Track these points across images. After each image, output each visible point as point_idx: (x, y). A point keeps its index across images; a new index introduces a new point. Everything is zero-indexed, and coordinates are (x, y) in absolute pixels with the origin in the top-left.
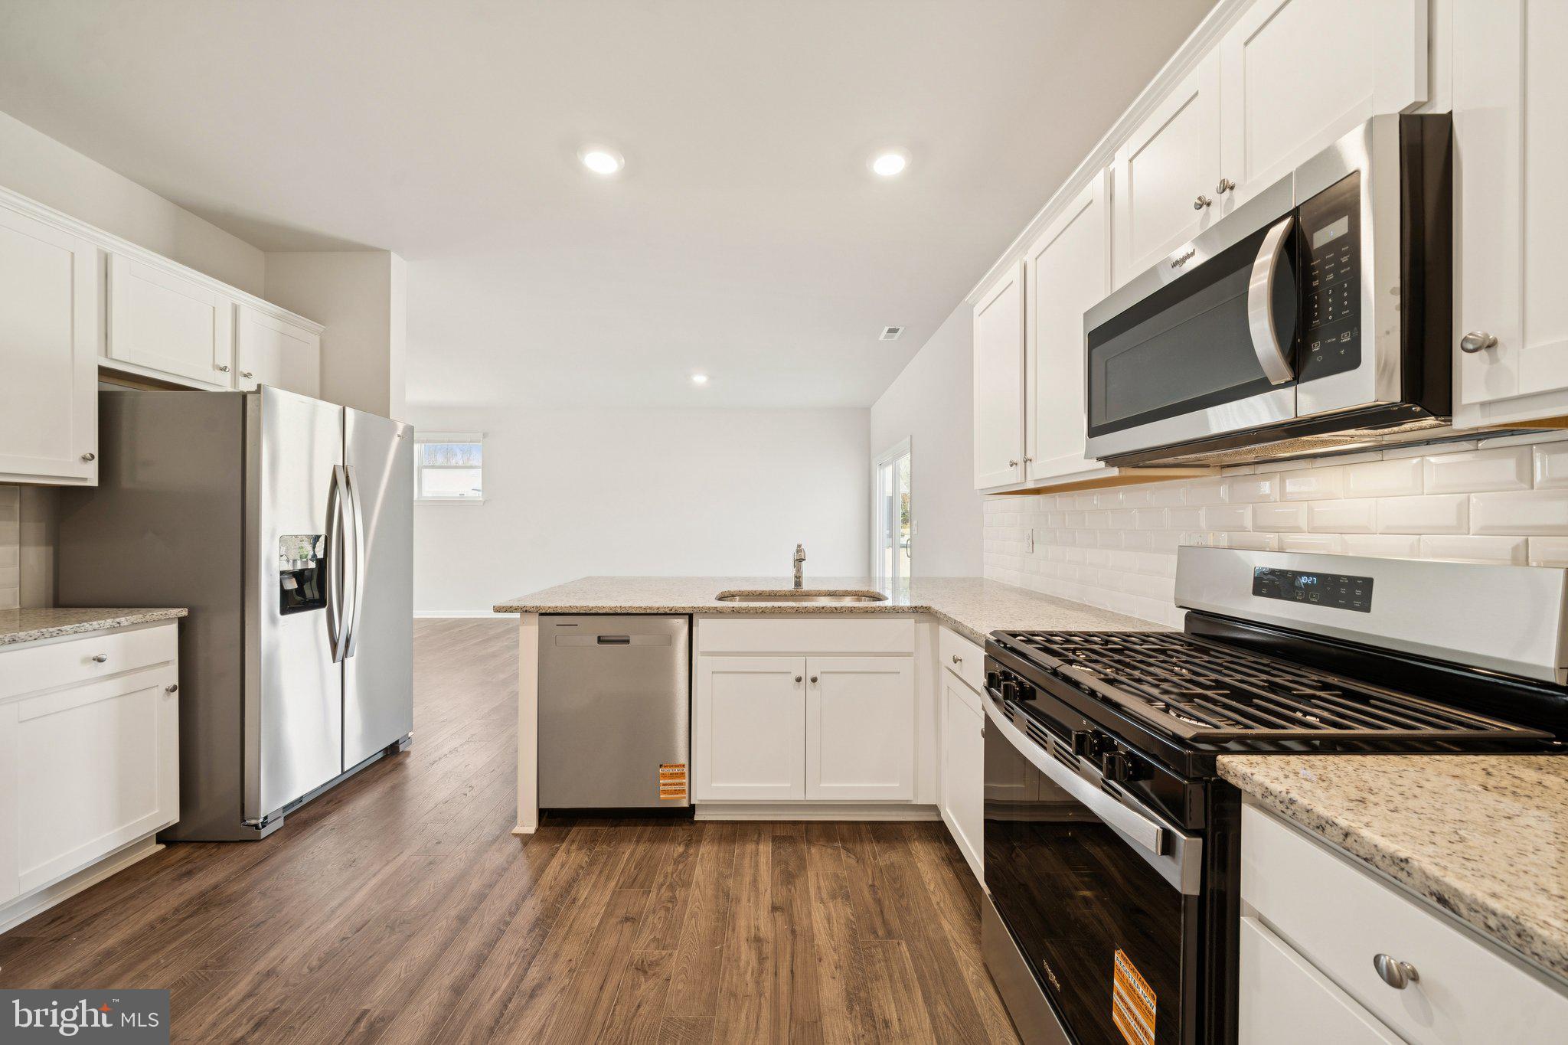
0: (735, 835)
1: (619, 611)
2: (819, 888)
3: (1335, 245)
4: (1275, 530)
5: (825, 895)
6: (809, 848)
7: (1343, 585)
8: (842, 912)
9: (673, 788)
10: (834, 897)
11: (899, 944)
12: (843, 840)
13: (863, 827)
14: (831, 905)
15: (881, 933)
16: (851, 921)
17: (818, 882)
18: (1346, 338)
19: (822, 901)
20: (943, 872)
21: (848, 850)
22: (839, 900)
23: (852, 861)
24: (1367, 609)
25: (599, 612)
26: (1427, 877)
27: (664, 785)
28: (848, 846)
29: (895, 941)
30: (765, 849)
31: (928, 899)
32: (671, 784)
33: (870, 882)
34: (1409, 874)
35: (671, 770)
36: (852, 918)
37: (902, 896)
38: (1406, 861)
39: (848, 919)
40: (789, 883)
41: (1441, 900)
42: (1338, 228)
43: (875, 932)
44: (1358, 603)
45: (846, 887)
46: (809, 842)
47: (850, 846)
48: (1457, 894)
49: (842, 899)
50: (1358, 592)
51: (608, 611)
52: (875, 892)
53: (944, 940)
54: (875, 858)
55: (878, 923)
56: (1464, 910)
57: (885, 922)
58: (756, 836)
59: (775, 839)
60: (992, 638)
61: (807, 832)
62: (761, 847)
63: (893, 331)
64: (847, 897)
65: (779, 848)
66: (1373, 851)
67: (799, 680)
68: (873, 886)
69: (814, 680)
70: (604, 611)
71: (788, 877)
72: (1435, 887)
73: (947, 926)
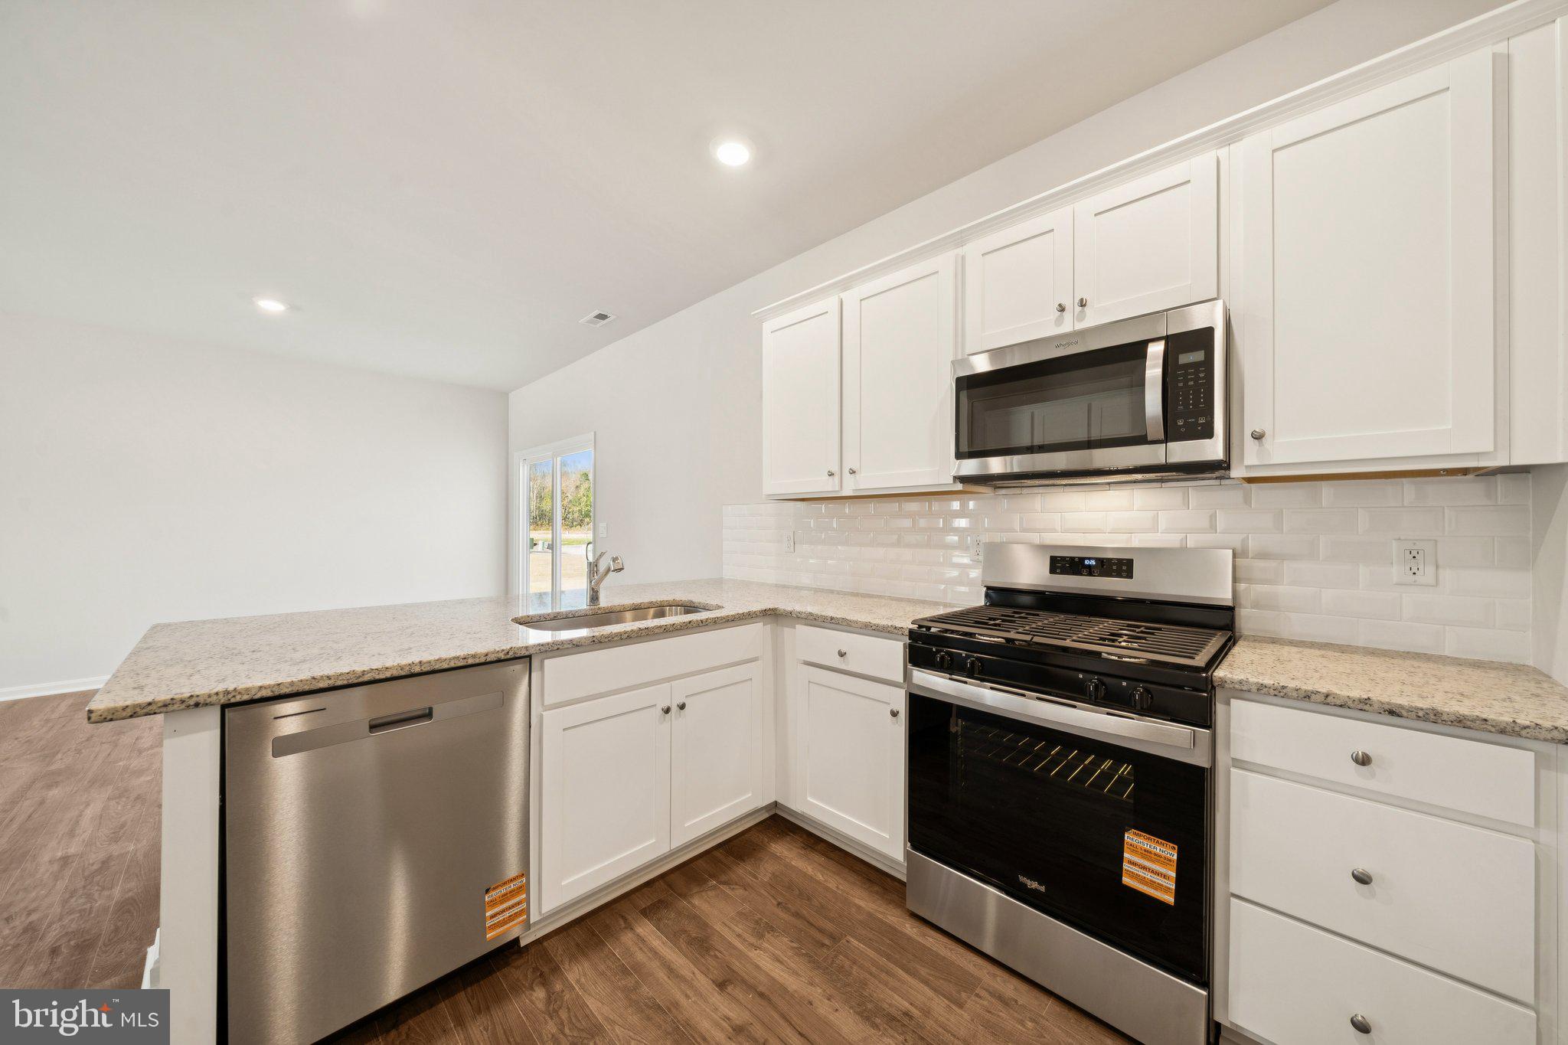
0: (593, 934)
1: (417, 669)
2: (739, 936)
3: (1195, 365)
4: (1039, 531)
5: (752, 940)
6: (689, 903)
7: (1114, 564)
8: (780, 944)
9: (507, 914)
10: (761, 936)
11: (848, 942)
12: (713, 876)
13: (716, 853)
14: (766, 945)
15: (827, 942)
16: (796, 948)
17: (733, 931)
18: (1202, 421)
19: (756, 948)
20: (816, 859)
21: (725, 883)
22: (767, 936)
23: (740, 892)
24: (1131, 577)
25: (377, 677)
26: (1382, 703)
27: (492, 917)
28: (723, 880)
29: (844, 941)
30: (646, 929)
31: (827, 889)
32: (503, 911)
33: (775, 902)
34: (1371, 705)
35: (503, 890)
36: (795, 945)
37: (809, 899)
38: (1369, 699)
39: (793, 948)
40: (708, 950)
41: (1392, 713)
42: (1198, 356)
43: (823, 945)
44: (1124, 574)
45: (760, 919)
46: (683, 896)
47: (723, 878)
48: (1402, 707)
49: (768, 932)
50: (1124, 568)
51: (396, 673)
52: (787, 910)
53: (870, 915)
54: (756, 878)
55: (819, 936)
56: (1404, 713)
57: (821, 931)
58: (621, 922)
59: (645, 913)
60: (915, 627)
61: (671, 888)
62: (639, 930)
63: (602, 317)
64: (771, 929)
65: (659, 920)
66: (1347, 699)
67: (667, 711)
68: (779, 904)
69: (682, 707)
70: (388, 675)
71: (701, 944)
72: (1387, 707)
73: (862, 903)
